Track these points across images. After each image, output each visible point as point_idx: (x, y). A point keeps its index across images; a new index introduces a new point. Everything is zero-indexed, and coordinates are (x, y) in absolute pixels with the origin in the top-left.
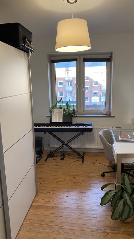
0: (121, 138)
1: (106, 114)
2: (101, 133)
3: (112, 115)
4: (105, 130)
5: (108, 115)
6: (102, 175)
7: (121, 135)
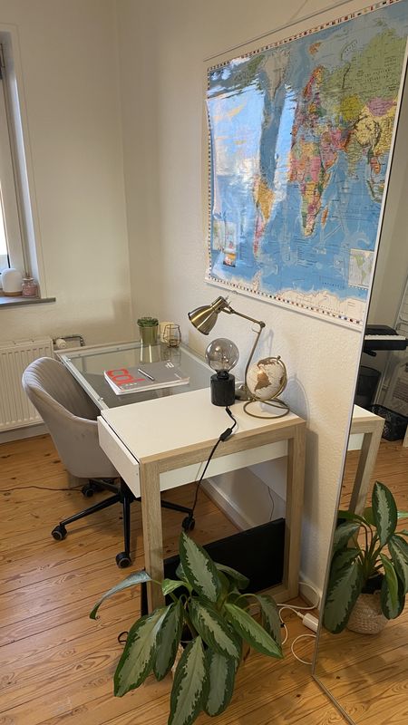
0: (119, 385)
1: (20, 294)
2: (29, 378)
3: (43, 297)
4: (42, 362)
5: (27, 297)
6: (55, 536)
7: (115, 374)
